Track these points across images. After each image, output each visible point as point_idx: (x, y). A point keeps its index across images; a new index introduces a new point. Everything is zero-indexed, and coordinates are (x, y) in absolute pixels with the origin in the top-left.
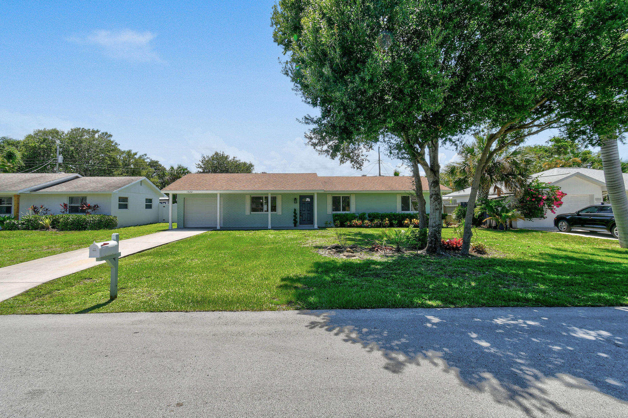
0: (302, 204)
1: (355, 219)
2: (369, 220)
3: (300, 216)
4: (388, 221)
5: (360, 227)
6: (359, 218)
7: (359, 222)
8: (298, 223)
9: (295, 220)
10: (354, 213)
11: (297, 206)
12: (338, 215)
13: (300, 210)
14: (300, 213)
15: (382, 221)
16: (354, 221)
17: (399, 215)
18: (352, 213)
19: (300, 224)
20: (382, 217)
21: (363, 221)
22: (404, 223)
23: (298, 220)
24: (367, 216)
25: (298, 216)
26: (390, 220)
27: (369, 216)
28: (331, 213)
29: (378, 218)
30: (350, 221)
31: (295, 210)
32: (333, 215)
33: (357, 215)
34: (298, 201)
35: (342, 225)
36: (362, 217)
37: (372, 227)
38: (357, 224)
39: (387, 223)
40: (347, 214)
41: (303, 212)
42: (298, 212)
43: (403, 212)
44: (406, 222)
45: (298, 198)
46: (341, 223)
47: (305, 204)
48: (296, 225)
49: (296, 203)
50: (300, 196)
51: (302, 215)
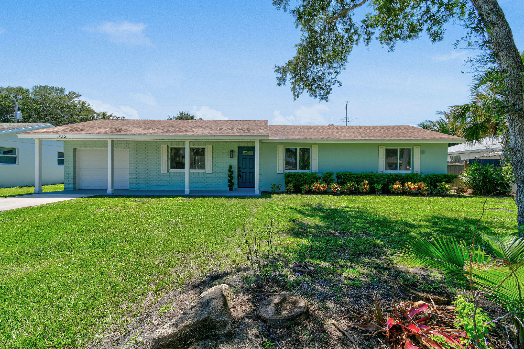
0: (241, 158)
1: (317, 182)
2: (338, 183)
3: (239, 175)
4: (368, 184)
5: (325, 193)
6: (324, 180)
7: (322, 186)
8: (236, 186)
9: (230, 181)
10: (315, 173)
11: (234, 162)
12: (291, 175)
13: (239, 168)
14: (239, 171)
15: (358, 184)
16: (316, 184)
17: (383, 176)
18: (313, 171)
19: (238, 187)
20: (358, 179)
21: (329, 184)
22: (392, 188)
23: (235, 181)
24: (334, 177)
25: (236, 175)
26: (370, 184)
27: (338, 178)
28: (282, 172)
29: (352, 181)
30: (310, 184)
31: (231, 167)
32: (285, 175)
33: (320, 175)
34: (236, 154)
35: (298, 191)
36: (327, 179)
37: (342, 193)
38: (319, 189)
39: (365, 189)
40: (305, 174)
41: (242, 170)
42: (235, 170)
43: (389, 172)
44: (396, 186)
45: (236, 150)
46: (295, 186)
47: (246, 158)
48: (232, 189)
49: (233, 157)
50: (239, 148)
51: (241, 174)
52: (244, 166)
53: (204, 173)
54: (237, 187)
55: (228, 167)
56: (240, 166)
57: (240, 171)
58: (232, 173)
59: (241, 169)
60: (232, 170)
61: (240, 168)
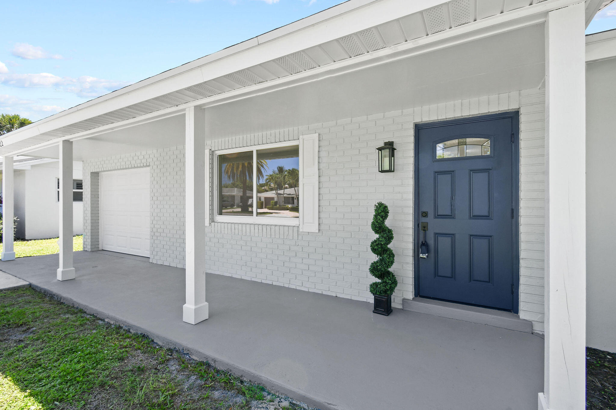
0: (429, 174)
3: (421, 245)
8: (406, 290)
11: (399, 191)
14: (421, 228)
19: (418, 297)
23: (404, 269)
25: (404, 245)
31: (382, 211)
34: (407, 156)
41: (436, 226)
42: (403, 223)
45: (406, 139)
47: (451, 172)
48: (389, 302)
49: (390, 171)
50: (419, 129)
51: (431, 242)
52: (444, 209)
53: (295, 229)
54: (410, 295)
55: (372, 213)
56: (428, 207)
57: (425, 228)
58: (390, 238)
59: (430, 220)
60: (388, 223)
61: (425, 214)
